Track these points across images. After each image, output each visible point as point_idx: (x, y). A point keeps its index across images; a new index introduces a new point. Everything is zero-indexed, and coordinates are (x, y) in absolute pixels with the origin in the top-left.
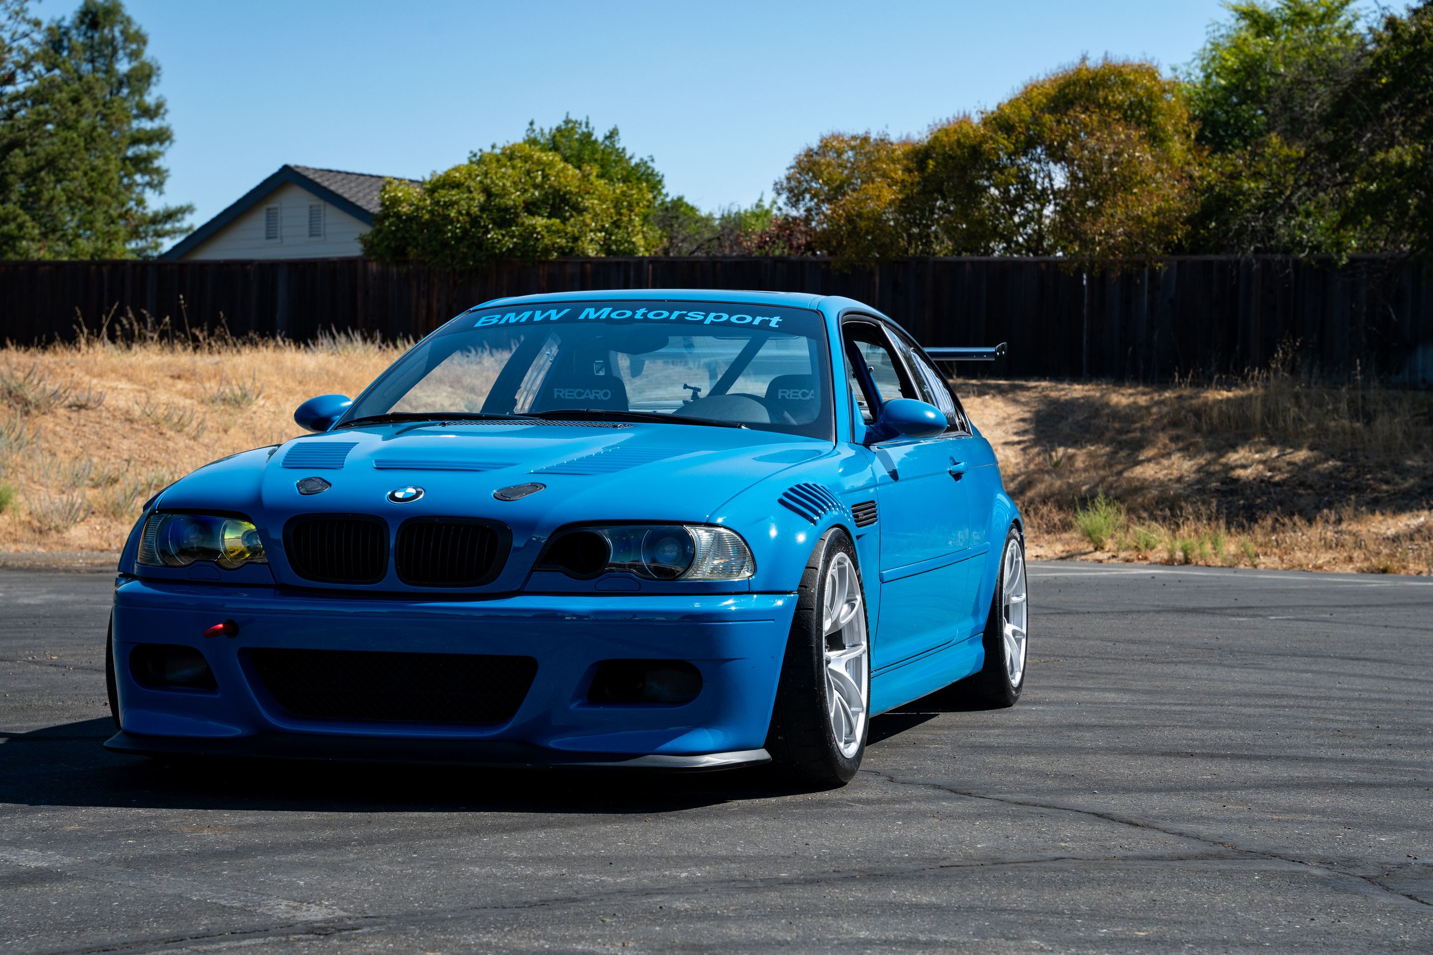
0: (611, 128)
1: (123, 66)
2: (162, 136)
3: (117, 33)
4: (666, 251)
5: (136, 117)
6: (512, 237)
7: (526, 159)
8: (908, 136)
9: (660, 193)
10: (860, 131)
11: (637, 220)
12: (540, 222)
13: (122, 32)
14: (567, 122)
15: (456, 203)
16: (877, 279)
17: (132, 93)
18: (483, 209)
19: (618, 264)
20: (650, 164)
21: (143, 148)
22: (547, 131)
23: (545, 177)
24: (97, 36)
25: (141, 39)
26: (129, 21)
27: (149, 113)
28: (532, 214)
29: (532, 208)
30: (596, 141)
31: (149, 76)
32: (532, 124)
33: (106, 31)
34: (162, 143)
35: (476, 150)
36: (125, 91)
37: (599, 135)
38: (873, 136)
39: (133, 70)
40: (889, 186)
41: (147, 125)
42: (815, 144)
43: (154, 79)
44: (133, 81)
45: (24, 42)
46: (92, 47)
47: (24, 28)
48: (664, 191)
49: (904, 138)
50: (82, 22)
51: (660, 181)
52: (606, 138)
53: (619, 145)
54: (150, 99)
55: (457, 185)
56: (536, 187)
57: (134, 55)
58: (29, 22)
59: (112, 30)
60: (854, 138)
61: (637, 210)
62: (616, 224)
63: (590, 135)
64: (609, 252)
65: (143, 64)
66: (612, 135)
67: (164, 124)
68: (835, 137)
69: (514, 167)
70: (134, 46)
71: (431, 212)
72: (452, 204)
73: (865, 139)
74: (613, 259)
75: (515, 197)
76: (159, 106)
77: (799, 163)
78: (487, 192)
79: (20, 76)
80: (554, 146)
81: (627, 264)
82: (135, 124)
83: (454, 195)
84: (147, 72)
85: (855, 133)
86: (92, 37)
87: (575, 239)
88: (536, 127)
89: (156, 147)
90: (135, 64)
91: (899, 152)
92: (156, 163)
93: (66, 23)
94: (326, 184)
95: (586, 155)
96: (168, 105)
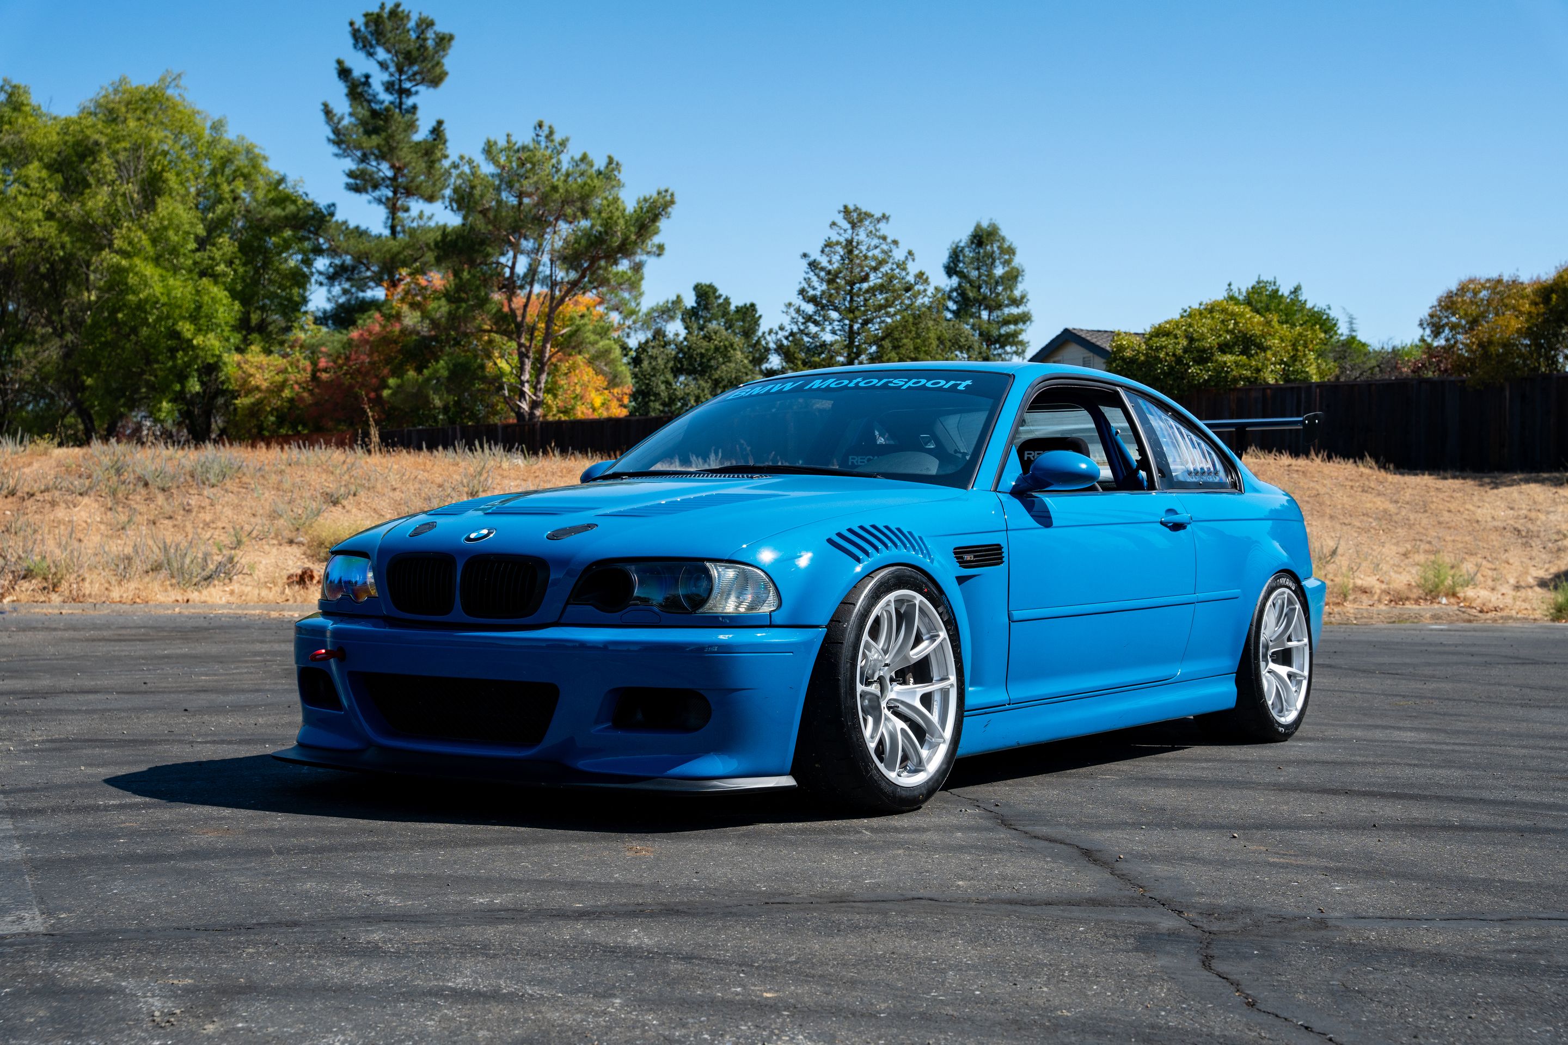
0: (1295, 285)
1: (999, 271)
2: (1024, 318)
3: (995, 249)
4: (1337, 378)
5: (1007, 306)
6: (1208, 371)
7: (1224, 311)
8: (1538, 277)
9: (1336, 333)
10: (1494, 275)
11: (1312, 356)
12: (1229, 358)
13: (999, 248)
14: (1258, 282)
15: (1166, 347)
16: (1507, 393)
17: (1005, 289)
18: (1185, 351)
19: (1292, 388)
20: (1327, 311)
21: (1012, 327)
22: (1244, 291)
23: (1236, 324)
24: (982, 251)
25: (1011, 251)
26: (1003, 239)
27: (1016, 302)
28: (1224, 352)
29: (1224, 348)
30: (1282, 295)
31: (1017, 277)
32: (1230, 285)
33: (988, 247)
34: (1024, 323)
35: (1186, 307)
36: (1000, 288)
37: (1285, 290)
38: (1505, 278)
39: (1006, 273)
40: (1517, 317)
41: (1015, 311)
42: (1454, 287)
43: (1020, 279)
44: (1006, 282)
45: (877, 252)
46: (978, 259)
47: (875, 242)
48: (1339, 332)
49: (1535, 278)
50: (972, 242)
51: (1335, 325)
52: (1291, 293)
53: (1302, 298)
54: (1017, 293)
55: (1167, 334)
56: (1227, 331)
57: (1007, 263)
58: (879, 238)
59: (992, 246)
60: (1488, 280)
61: (1311, 347)
62: (1294, 358)
63: (1277, 291)
64: (1287, 380)
65: (1013, 268)
66: (1296, 290)
67: (1026, 309)
68: (1471, 281)
69: (1213, 318)
70: (1007, 257)
71: (1146, 355)
72: (1162, 348)
73: (1499, 281)
74: (1289, 385)
75: (1211, 341)
76: (1023, 297)
77: (1440, 301)
78: (1191, 340)
79: (872, 276)
80: (1248, 302)
81: (1299, 388)
82: (1006, 311)
83: (1163, 341)
84: (1015, 274)
85: (1487, 277)
86: (979, 253)
87: (1258, 370)
88: (1234, 287)
89: (1020, 326)
90: (1007, 269)
91: (1529, 290)
92: (1021, 337)
93: (962, 244)
94: (1094, 341)
95: (1272, 306)
96: (1029, 297)
